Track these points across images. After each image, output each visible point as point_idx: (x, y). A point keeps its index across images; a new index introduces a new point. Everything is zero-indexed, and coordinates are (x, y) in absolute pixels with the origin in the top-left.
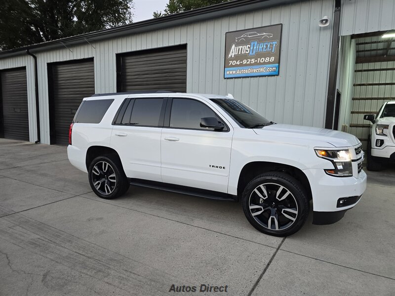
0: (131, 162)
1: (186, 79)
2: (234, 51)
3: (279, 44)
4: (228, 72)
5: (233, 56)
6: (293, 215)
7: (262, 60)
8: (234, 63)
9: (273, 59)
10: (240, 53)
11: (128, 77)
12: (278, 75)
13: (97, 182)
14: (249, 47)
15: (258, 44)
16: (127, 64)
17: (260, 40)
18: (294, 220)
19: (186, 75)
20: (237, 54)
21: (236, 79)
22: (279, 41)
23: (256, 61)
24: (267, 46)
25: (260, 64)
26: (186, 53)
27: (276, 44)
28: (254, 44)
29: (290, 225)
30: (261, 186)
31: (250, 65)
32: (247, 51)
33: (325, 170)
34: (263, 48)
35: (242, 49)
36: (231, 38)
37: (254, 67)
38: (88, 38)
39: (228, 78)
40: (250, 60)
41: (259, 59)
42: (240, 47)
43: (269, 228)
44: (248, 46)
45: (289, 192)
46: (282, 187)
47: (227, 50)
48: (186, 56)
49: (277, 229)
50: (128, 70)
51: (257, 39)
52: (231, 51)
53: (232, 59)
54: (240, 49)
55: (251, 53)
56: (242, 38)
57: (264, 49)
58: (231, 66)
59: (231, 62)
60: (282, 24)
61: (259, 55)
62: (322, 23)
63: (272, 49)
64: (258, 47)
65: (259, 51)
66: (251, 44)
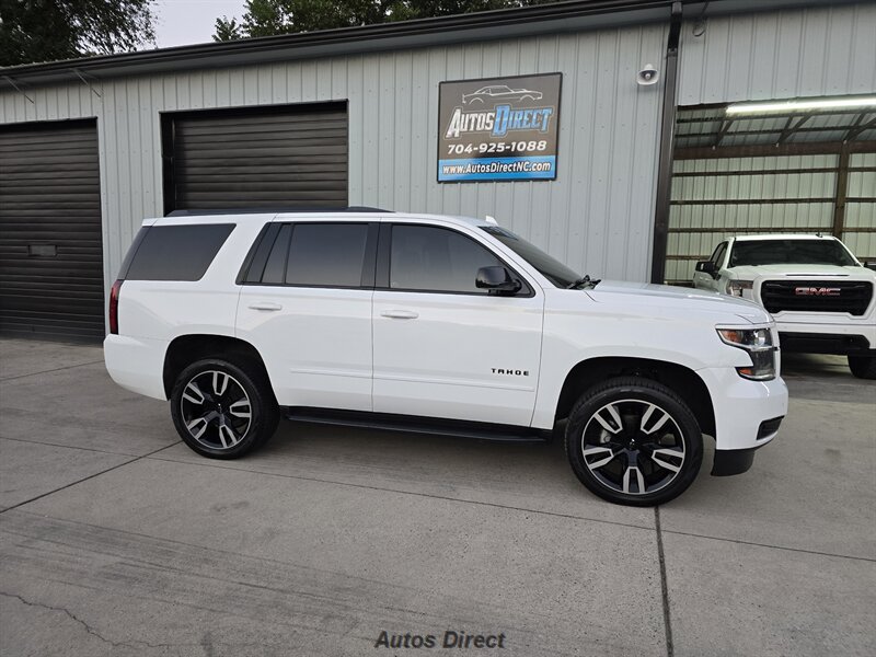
0: (293, 369)
1: (346, 180)
2: (458, 123)
3: (555, 115)
4: (446, 169)
5: (456, 135)
6: (674, 461)
7: (521, 146)
8: (459, 149)
9: (543, 145)
10: (472, 129)
11: (190, 170)
12: (553, 179)
13: (198, 421)
14: (491, 118)
15: (512, 113)
16: (187, 140)
17: (517, 104)
18: (677, 470)
19: (346, 172)
20: (466, 129)
21: (465, 185)
22: (555, 108)
23: (508, 147)
24: (530, 117)
25: (517, 154)
26: (346, 120)
27: (549, 115)
28: (503, 112)
29: (669, 481)
30: (609, 407)
31: (496, 155)
32: (488, 125)
33: (738, 369)
34: (522, 121)
35: (476, 120)
36: (450, 96)
37: (503, 160)
38: (82, 70)
39: (446, 182)
40: (494, 145)
42: (473, 116)
43: (626, 490)
44: (489, 114)
45: (667, 416)
46: (653, 407)
47: (443, 122)
48: (346, 129)
49: (642, 491)
50: (190, 154)
51: (509, 100)
52: (453, 122)
53: (453, 140)
54: (473, 121)
55: (496, 130)
56: (477, 96)
57: (525, 123)
58: (454, 155)
59: (453, 146)
60: (561, 74)
61: (514, 136)
62: (644, 78)
63: (541, 125)
64: (511, 119)
65: (514, 127)
66: (496, 112)
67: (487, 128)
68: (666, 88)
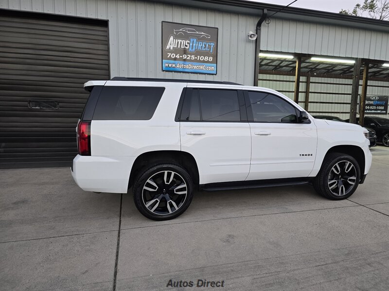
1: (109, 65)
2: (172, 43)
3: (215, 46)
4: (166, 65)
5: (171, 49)
6: (353, 181)
7: (202, 58)
8: (173, 56)
9: (211, 59)
10: (179, 47)
12: (215, 75)
13: (153, 201)
14: (188, 43)
15: (197, 42)
17: (200, 39)
18: (354, 184)
19: (109, 60)
20: (176, 47)
21: (175, 73)
22: (216, 43)
23: (196, 58)
24: (205, 45)
25: (200, 61)
27: (213, 46)
28: (193, 41)
30: (337, 164)
31: (190, 60)
32: (187, 46)
34: (202, 47)
35: (181, 43)
37: (194, 63)
39: (166, 71)
40: (190, 56)
41: (199, 57)
42: (180, 41)
43: (340, 195)
44: (187, 41)
45: (352, 166)
46: (349, 163)
47: (164, 42)
49: (344, 194)
51: (196, 36)
52: (170, 42)
53: (170, 51)
54: (179, 43)
55: (190, 49)
56: (181, 31)
57: (203, 48)
58: (170, 58)
59: (170, 54)
60: (217, 28)
61: (198, 53)
62: (251, 37)
63: (210, 50)
64: (197, 45)
65: (199, 49)
66: (190, 40)
67: (186, 47)
68: (257, 42)
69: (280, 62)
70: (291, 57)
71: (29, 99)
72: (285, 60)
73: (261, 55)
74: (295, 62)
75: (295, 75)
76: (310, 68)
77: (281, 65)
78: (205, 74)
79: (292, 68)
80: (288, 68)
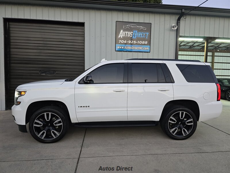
1: (84, 49)
2: (122, 34)
4: (118, 47)
5: (121, 37)
7: (140, 42)
8: (122, 42)
9: (146, 42)
10: (126, 36)
12: (149, 52)
14: (132, 33)
17: (139, 30)
19: (84, 46)
20: (124, 36)
22: (150, 33)
23: (137, 42)
24: (143, 34)
26: (84, 29)
27: (148, 34)
28: (135, 32)
31: (133, 44)
32: (131, 35)
34: (141, 35)
35: (127, 33)
36: (120, 25)
37: (135, 46)
39: (118, 51)
40: (133, 41)
42: (127, 32)
44: (131, 32)
47: (117, 33)
51: (137, 29)
52: (120, 33)
53: (120, 39)
54: (126, 34)
55: (133, 37)
56: (128, 27)
57: (141, 36)
59: (120, 41)
60: (151, 23)
61: (138, 39)
62: (173, 27)
64: (138, 34)
65: (138, 37)
66: (133, 32)
68: (177, 31)
69: (193, 43)
70: (201, 40)
71: (40, 69)
72: (197, 42)
73: (180, 39)
74: (204, 43)
75: (204, 52)
76: (214, 47)
77: (194, 45)
78: (142, 52)
79: (202, 47)
80: (199, 47)
